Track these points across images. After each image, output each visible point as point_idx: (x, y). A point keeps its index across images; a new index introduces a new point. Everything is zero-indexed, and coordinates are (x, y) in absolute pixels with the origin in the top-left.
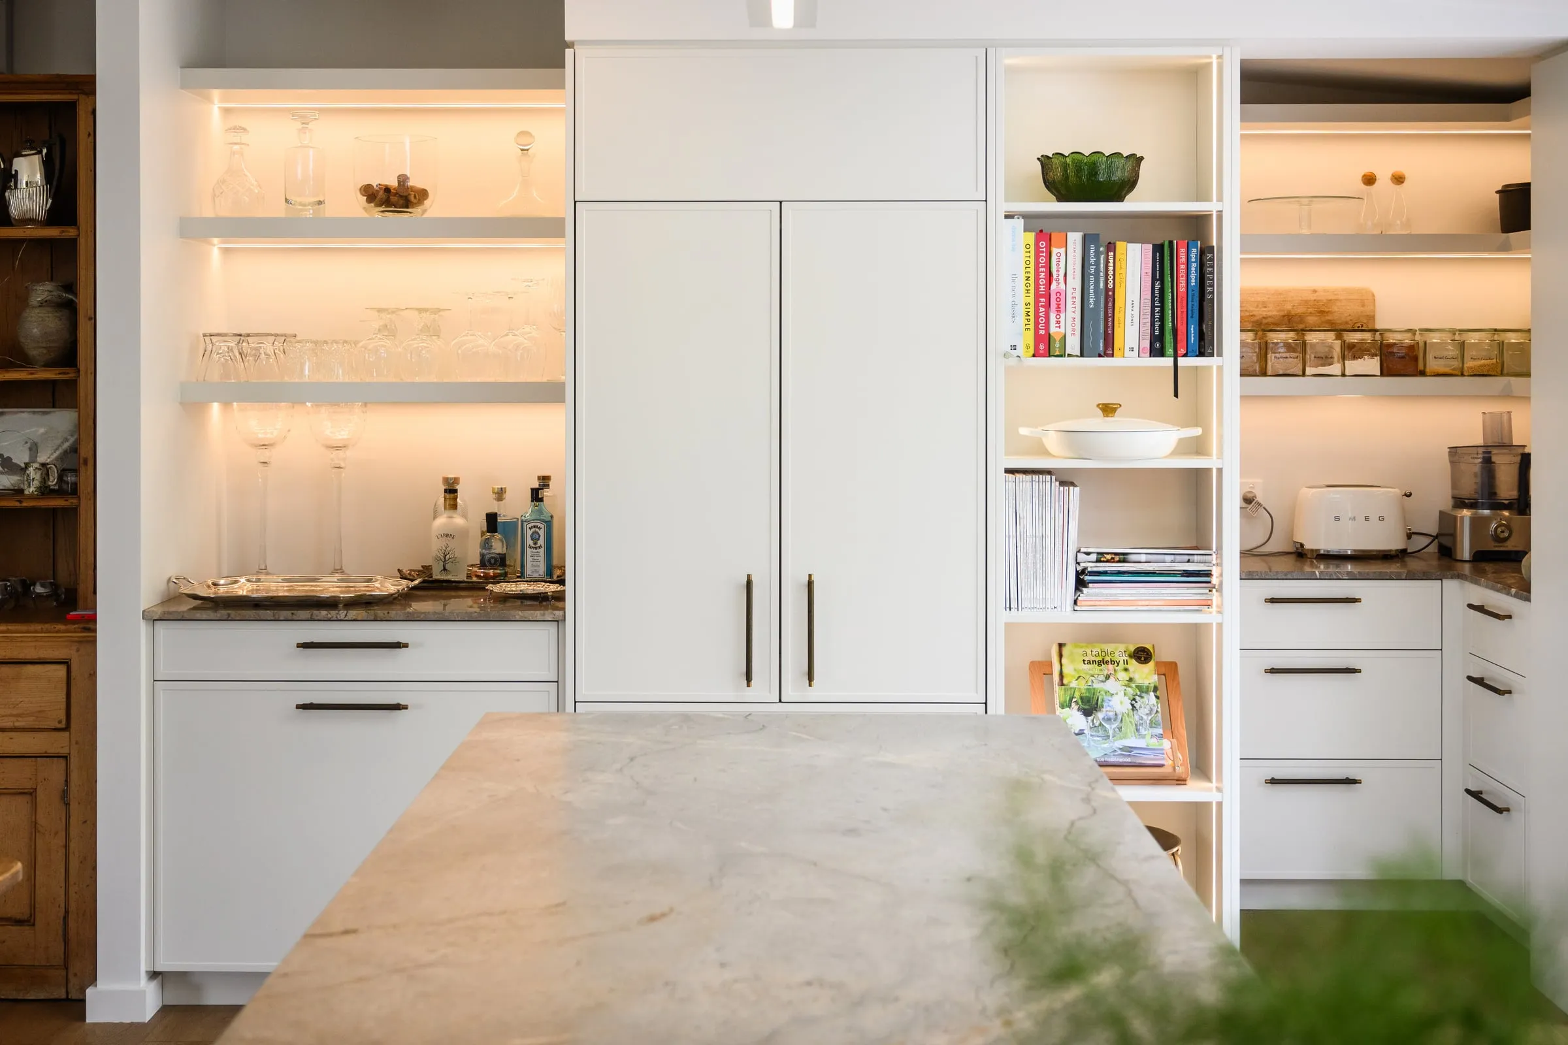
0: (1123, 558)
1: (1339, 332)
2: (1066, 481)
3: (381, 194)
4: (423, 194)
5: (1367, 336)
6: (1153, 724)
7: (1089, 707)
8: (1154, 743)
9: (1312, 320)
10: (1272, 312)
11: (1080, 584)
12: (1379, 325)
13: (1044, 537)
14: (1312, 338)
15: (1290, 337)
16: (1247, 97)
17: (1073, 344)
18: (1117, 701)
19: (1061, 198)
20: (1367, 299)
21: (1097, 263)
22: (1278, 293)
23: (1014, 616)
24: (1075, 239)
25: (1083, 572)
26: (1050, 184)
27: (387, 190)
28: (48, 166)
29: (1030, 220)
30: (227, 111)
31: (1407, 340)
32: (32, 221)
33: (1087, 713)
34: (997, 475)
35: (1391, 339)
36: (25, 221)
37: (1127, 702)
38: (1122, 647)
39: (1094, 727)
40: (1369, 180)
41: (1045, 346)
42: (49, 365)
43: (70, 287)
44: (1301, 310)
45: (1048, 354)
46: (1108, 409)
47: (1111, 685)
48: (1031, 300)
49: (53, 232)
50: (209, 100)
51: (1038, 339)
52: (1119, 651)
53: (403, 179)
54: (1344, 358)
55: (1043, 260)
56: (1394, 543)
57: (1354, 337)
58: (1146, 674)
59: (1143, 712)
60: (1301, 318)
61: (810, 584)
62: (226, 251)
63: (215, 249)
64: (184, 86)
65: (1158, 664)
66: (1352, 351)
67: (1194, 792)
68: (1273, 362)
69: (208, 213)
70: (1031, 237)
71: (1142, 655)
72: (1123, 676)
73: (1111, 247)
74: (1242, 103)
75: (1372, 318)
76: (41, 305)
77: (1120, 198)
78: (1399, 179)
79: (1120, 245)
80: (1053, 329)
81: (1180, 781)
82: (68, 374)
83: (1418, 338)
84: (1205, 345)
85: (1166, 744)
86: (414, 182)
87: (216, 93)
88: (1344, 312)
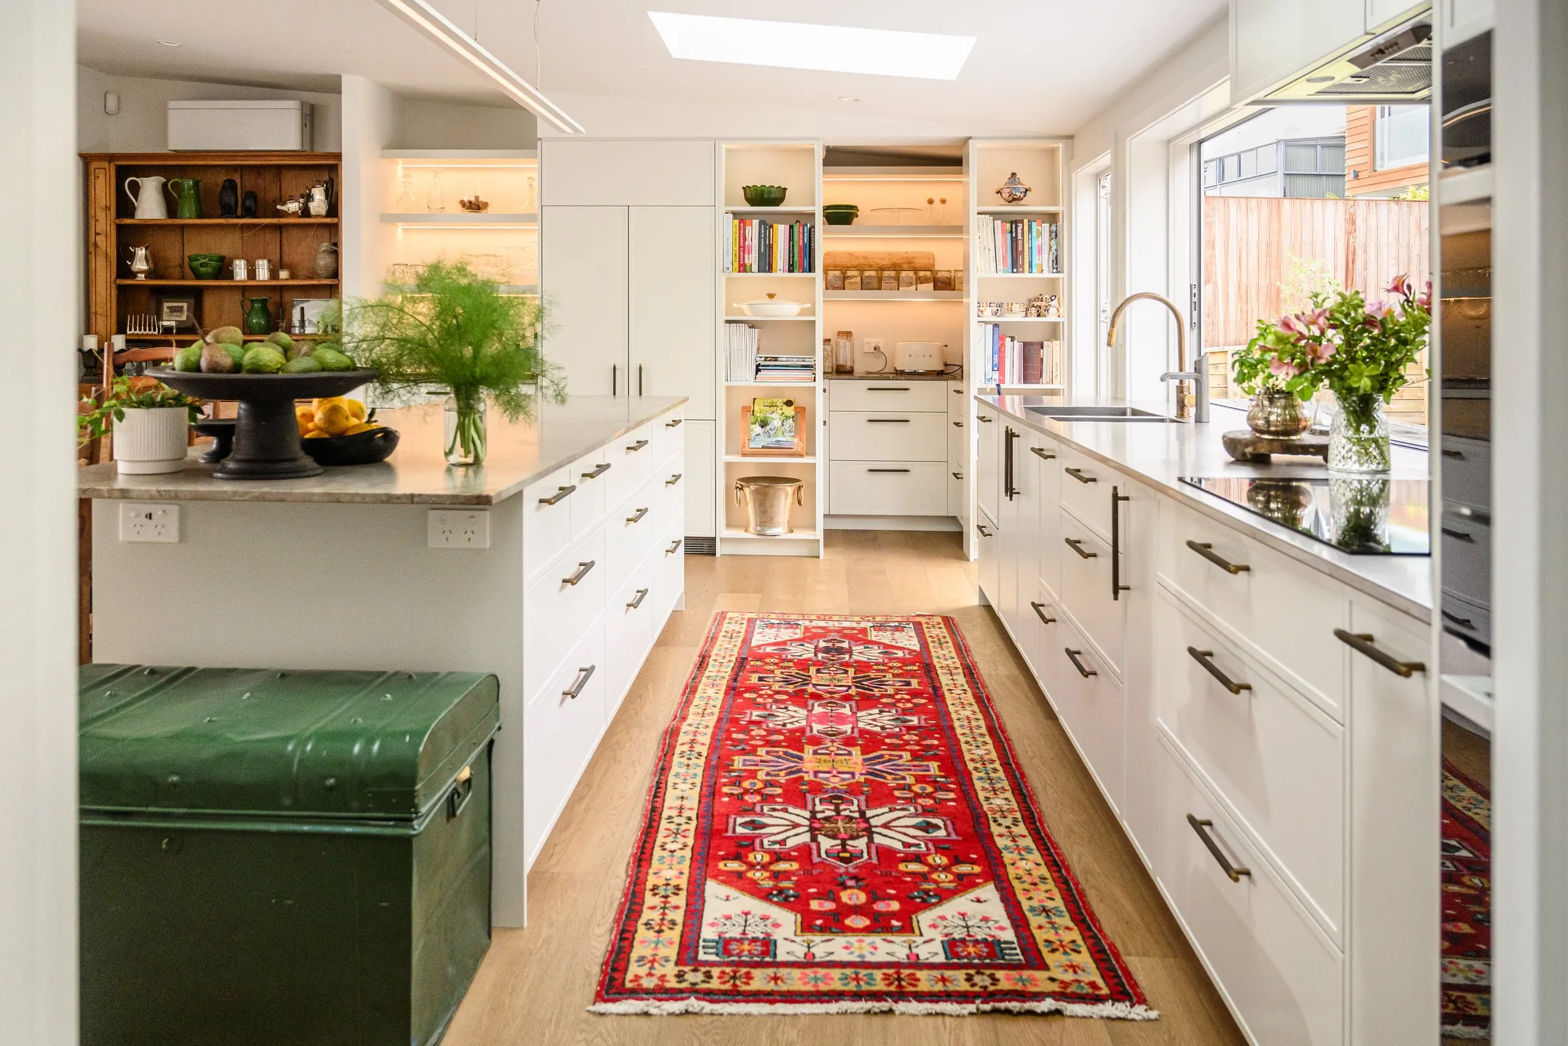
0: (776, 359)
1: (916, 271)
2: (752, 325)
3: (468, 204)
4: (486, 205)
5: (928, 274)
6: (790, 431)
7: (764, 424)
8: (789, 439)
9: (905, 266)
10: (887, 262)
11: (758, 370)
12: (937, 268)
13: (742, 350)
14: (903, 274)
15: (893, 273)
16: (827, 162)
17: (755, 267)
18: (776, 423)
19: (752, 205)
20: (932, 257)
21: (765, 233)
22: (889, 254)
23: (729, 384)
24: (756, 222)
25: (759, 365)
26: (747, 200)
27: (470, 202)
28: (326, 191)
29: (735, 214)
30: (405, 169)
31: (947, 275)
32: (320, 216)
33: (762, 427)
34: (721, 325)
35: (940, 275)
36: (317, 216)
37: (780, 423)
38: (780, 400)
39: (764, 433)
40: (931, 202)
41: (743, 268)
42: (327, 278)
43: (336, 245)
44: (899, 262)
45: (745, 271)
46: (771, 296)
47: (773, 416)
48: (737, 249)
49: (328, 220)
50: (397, 164)
51: (740, 265)
52: (780, 402)
53: (477, 198)
54: (917, 284)
55: (742, 232)
56: (939, 367)
57: (922, 274)
58: (790, 411)
59: (786, 426)
60: (900, 265)
61: (640, 368)
62: (405, 230)
63: (400, 228)
64: (383, 156)
65: (796, 408)
66: (920, 281)
67: (807, 460)
68: (884, 285)
69: (395, 212)
70: (737, 222)
71: (789, 403)
72: (781, 412)
73: (771, 226)
74: (824, 165)
75: (934, 266)
76: (324, 252)
77: (778, 205)
78: (943, 201)
79: (775, 225)
80: (746, 261)
81: (801, 456)
82: (335, 282)
83: (953, 274)
84: (811, 269)
85: (796, 440)
86: (482, 199)
87: (400, 161)
88: (919, 262)
